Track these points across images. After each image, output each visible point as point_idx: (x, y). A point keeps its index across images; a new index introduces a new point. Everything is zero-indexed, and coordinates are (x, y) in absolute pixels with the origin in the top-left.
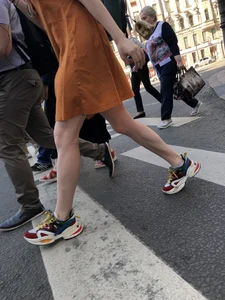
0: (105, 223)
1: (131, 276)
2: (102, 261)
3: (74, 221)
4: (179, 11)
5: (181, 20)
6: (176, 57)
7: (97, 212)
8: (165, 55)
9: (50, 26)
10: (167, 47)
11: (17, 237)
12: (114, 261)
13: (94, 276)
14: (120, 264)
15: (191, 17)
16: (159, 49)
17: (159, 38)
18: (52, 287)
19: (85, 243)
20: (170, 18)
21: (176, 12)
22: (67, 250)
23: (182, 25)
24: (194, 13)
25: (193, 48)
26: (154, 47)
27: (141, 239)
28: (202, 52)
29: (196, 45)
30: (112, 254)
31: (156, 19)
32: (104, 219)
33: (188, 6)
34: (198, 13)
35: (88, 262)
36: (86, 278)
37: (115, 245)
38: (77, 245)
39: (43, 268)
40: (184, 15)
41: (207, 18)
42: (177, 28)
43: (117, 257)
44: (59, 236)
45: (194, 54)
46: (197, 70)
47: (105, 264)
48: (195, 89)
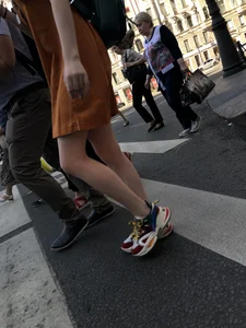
4: (176, 13)
5: (179, 23)
6: (179, 60)
15: (189, 18)
20: (167, 22)
21: (173, 15)
23: (181, 27)
24: (192, 13)
25: (196, 51)
26: (154, 52)
28: (206, 53)
29: (198, 47)
32: (50, 295)
33: (184, 6)
34: (196, 12)
40: (181, 17)
41: (207, 17)
42: (175, 31)
45: (197, 58)
46: (204, 72)
48: (204, 91)
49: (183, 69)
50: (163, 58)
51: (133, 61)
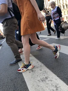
0: (41, 66)
1: (50, 82)
2: (41, 76)
3: (31, 65)
4: (63, 3)
5: (64, 6)
6: (61, 18)
7: (38, 62)
8: (57, 17)
9: (20, 6)
10: (58, 14)
11: (14, 67)
12: (44, 77)
13: (38, 80)
14: (46, 78)
15: (67, 5)
16: (55, 15)
17: (56, 12)
18: (26, 82)
19: (35, 71)
20: (60, 5)
22: (30, 72)
23: (64, 8)
25: (67, 15)
26: (54, 14)
27: (52, 71)
30: (43, 75)
31: (55, 5)
33: (66, 2)
35: (36, 76)
36: (36, 81)
37: (44, 72)
38: (33, 71)
39: (23, 76)
42: (62, 9)
43: (45, 76)
44: (27, 69)
45: (67, 17)
46: (67, 22)
47: (42, 77)
48: (66, 28)
49: (61, 20)
50: (57, 16)
51: (48, 15)
